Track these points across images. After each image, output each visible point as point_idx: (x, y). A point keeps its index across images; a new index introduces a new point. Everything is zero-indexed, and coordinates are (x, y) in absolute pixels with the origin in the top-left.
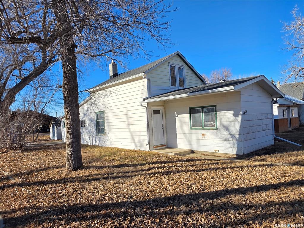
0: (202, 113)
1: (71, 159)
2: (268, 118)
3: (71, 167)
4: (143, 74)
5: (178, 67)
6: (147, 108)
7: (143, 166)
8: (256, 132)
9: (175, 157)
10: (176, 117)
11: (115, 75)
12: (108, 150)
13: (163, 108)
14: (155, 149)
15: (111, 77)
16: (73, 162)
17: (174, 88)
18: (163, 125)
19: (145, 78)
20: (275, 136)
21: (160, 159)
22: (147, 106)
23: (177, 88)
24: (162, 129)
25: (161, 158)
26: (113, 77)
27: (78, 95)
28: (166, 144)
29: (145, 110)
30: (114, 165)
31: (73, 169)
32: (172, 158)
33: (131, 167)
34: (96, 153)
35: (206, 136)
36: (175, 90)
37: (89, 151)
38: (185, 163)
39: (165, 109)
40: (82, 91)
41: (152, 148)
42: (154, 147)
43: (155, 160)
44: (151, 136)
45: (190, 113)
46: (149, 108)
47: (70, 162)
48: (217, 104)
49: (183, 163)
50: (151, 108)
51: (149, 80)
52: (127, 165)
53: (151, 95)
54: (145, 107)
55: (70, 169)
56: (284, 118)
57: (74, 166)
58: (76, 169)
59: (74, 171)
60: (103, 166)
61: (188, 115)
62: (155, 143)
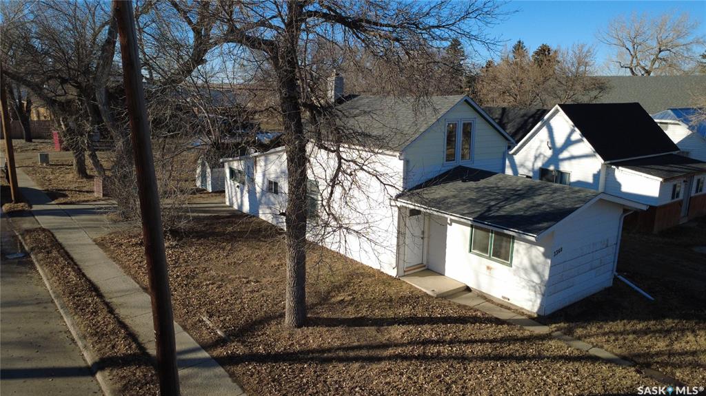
2: (607, 247)
3: (294, 323)
4: (398, 154)
5: (462, 122)
8: (575, 276)
9: (438, 305)
10: (448, 226)
14: (406, 274)
16: (296, 316)
17: (452, 164)
18: (423, 233)
19: (401, 159)
20: (617, 274)
21: (413, 308)
23: (456, 164)
24: (422, 238)
28: (425, 263)
32: (433, 306)
35: (492, 272)
36: (451, 168)
38: (450, 328)
41: (402, 272)
43: (407, 310)
45: (472, 227)
49: (449, 325)
51: (407, 163)
55: (292, 325)
56: (673, 201)
61: (470, 229)
62: (408, 262)
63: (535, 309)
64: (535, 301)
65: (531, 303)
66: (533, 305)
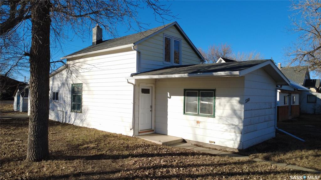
0: (199, 96)
1: (33, 146)
2: (271, 108)
3: (33, 157)
4: (133, 45)
5: (174, 39)
6: (134, 86)
7: (124, 159)
8: (257, 123)
9: (164, 147)
10: (168, 99)
11: (100, 41)
12: (83, 132)
13: (153, 86)
14: (140, 134)
15: (93, 43)
16: (36, 151)
17: (168, 64)
18: (151, 107)
19: (135, 50)
20: (277, 128)
21: (145, 149)
22: (134, 84)
23: (171, 64)
24: (151, 111)
25: (147, 148)
26: (97, 44)
27: (49, 65)
28: (153, 129)
29: (132, 87)
30: (90, 155)
31: (35, 160)
32: (160, 149)
33: (110, 160)
34: (68, 135)
35: (201, 124)
36: (169, 66)
37: (60, 132)
38: (175, 158)
39: (155, 88)
40: (55, 62)
41: (137, 133)
42: (139, 133)
43: (140, 151)
44: (137, 119)
45: (185, 95)
46: (137, 86)
47: (33, 150)
48: (216, 89)
49: (174, 157)
50: (139, 86)
51: (139, 54)
52: (106, 155)
53: (141, 70)
54: (132, 85)
55: (32, 159)
56: (285, 105)
57: (37, 155)
58: (38, 160)
59: (37, 161)
60: (75, 156)
61: (183, 97)
62: (141, 127)
63: (236, 146)
64: (236, 139)
65: (233, 142)
66: (234, 143)
